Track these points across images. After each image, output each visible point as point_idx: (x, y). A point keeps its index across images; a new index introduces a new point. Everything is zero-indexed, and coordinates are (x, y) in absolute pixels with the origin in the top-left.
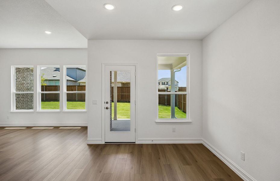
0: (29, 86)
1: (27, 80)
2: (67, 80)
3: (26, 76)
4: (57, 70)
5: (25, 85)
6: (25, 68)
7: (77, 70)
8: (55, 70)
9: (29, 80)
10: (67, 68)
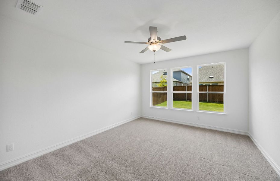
4: (165, 73)
7: (182, 73)
8: (164, 74)
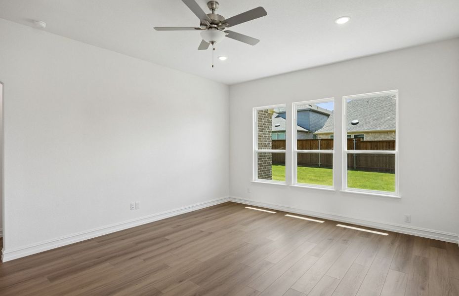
0: (267, 141)
1: (265, 132)
2: (298, 131)
3: (264, 124)
4: (281, 115)
5: (263, 139)
6: (262, 111)
7: (311, 114)
8: (278, 117)
9: (267, 132)
10: (298, 111)
